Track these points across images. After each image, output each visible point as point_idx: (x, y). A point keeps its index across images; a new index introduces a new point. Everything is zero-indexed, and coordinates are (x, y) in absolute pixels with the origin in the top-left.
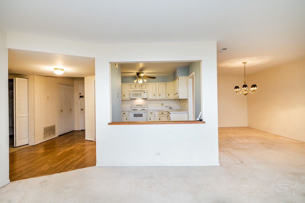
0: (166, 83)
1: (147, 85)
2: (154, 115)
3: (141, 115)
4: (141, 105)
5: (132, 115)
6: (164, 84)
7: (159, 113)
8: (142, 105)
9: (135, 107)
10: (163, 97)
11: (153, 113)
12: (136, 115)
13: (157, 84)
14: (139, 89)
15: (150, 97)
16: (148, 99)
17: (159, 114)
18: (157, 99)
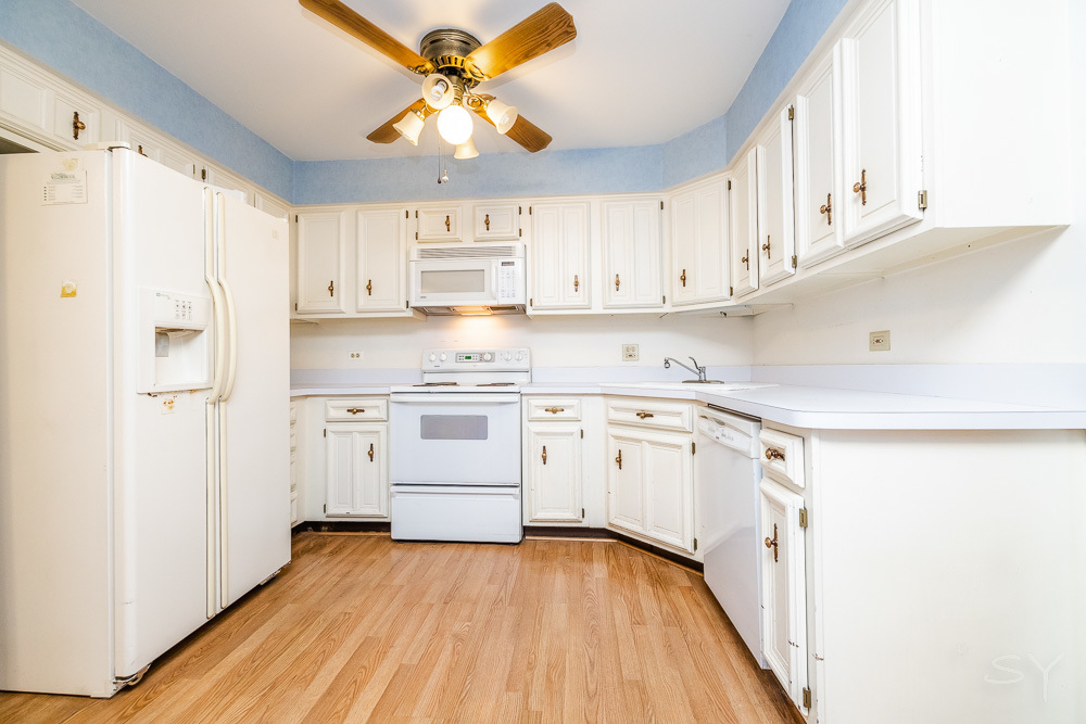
0: (665, 197)
1: (525, 211)
2: (575, 428)
3: (475, 428)
4: (488, 357)
5: (407, 423)
6: (645, 205)
7: (615, 415)
8: (492, 354)
9: (443, 367)
10: (642, 294)
11: (567, 413)
12: (433, 428)
13: (596, 201)
14: (469, 243)
15: (548, 295)
16: (530, 311)
17: (612, 423)
18: (597, 309)
